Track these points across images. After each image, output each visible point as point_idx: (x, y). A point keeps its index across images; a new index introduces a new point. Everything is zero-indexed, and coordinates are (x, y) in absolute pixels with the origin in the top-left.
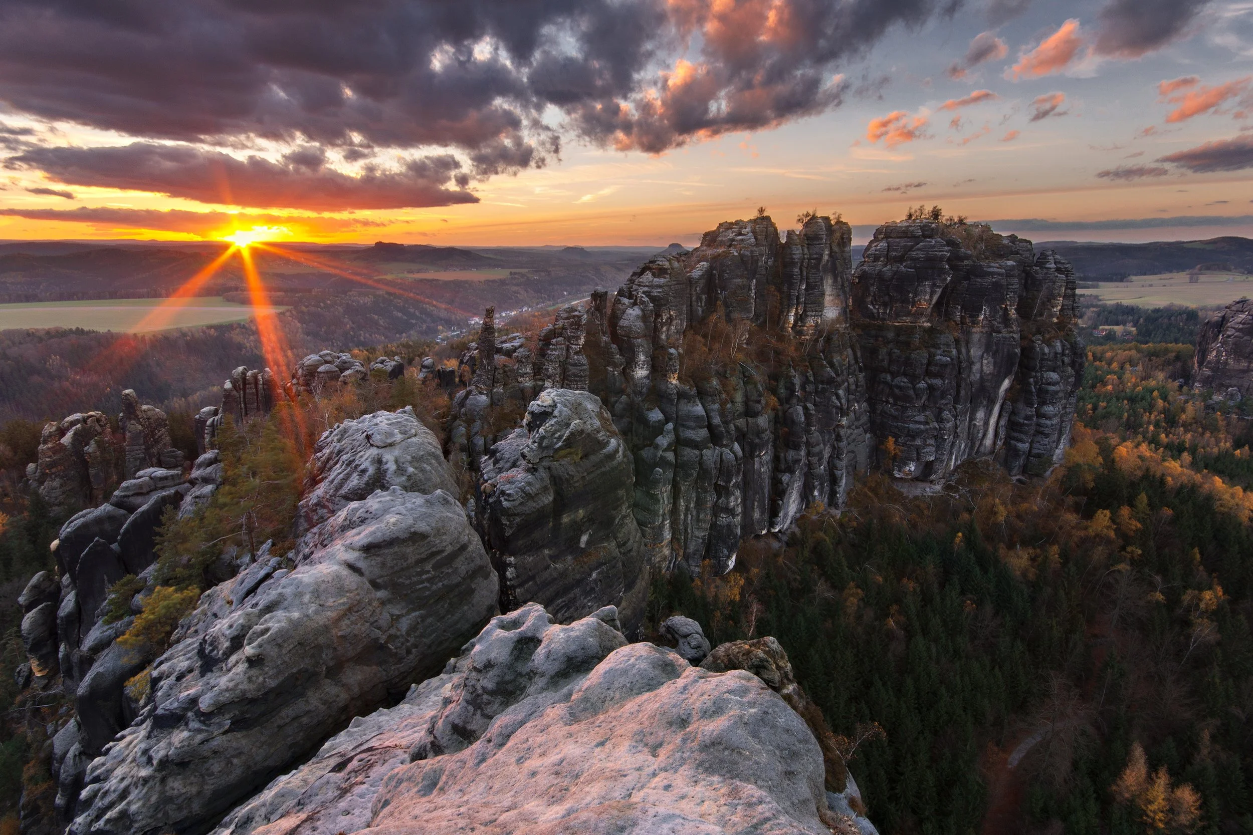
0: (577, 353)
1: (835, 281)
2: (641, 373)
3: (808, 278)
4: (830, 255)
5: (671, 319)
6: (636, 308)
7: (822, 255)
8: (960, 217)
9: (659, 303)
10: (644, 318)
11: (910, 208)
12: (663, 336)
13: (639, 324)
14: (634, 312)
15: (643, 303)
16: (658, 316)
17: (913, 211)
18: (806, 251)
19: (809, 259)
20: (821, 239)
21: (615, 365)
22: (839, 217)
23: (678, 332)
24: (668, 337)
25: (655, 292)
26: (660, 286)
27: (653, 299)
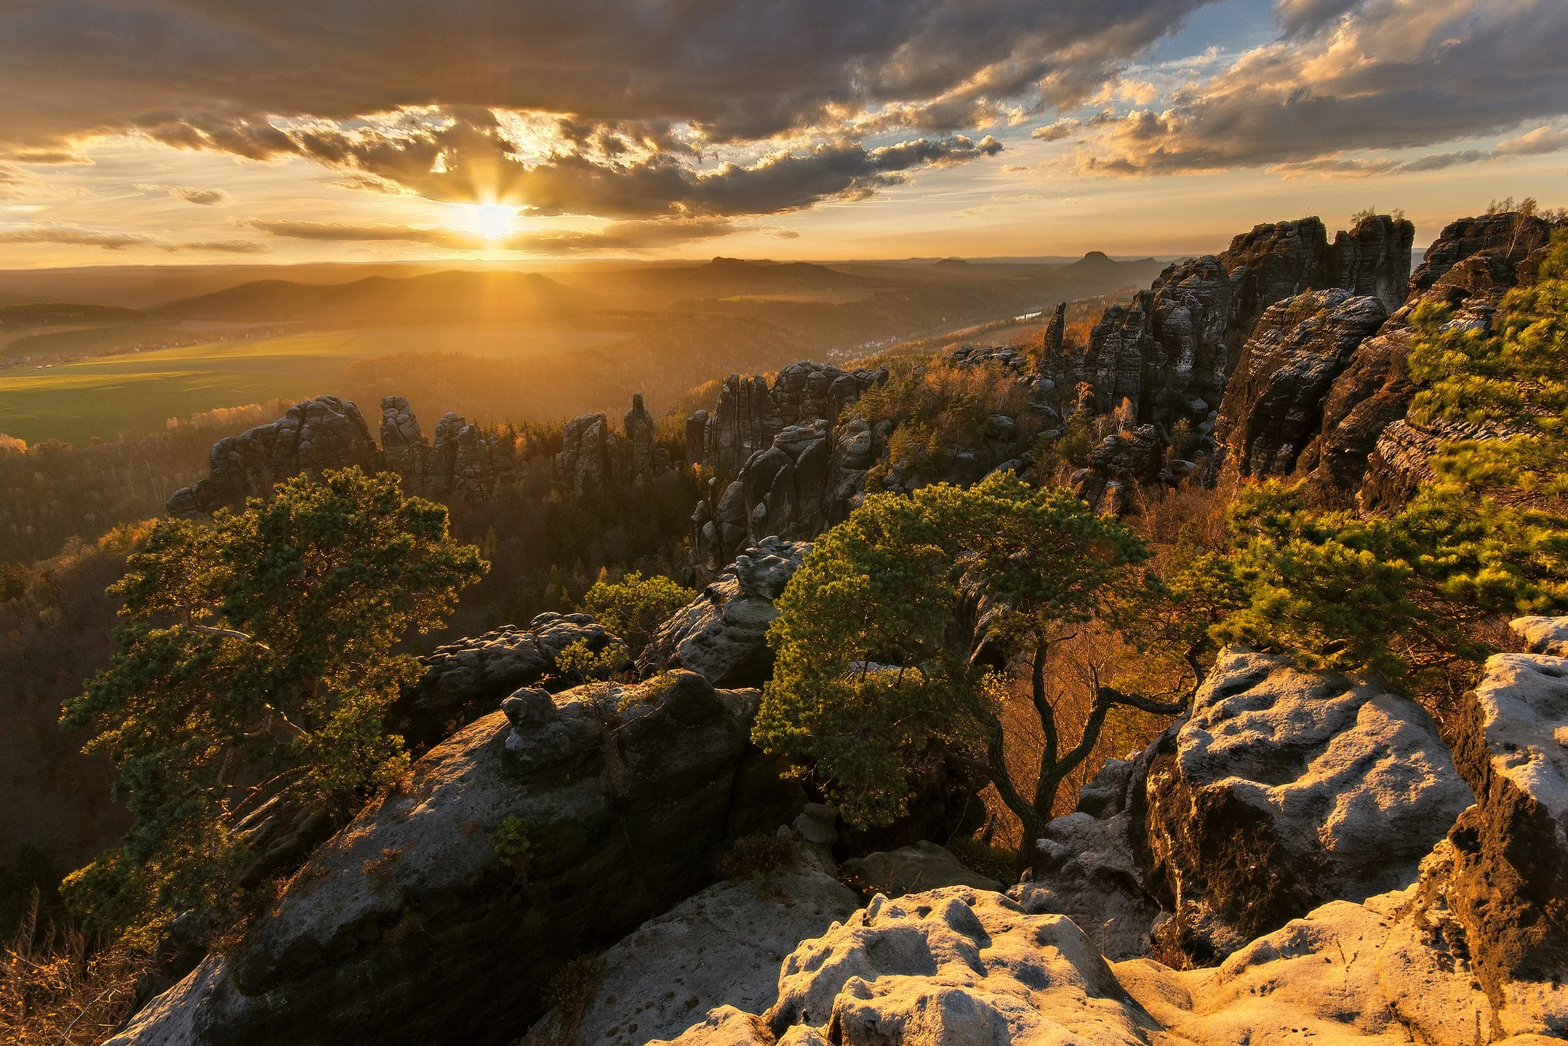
0: (1132, 346)
1: (1390, 284)
2: (1184, 367)
3: (1358, 281)
4: (1387, 257)
5: (1215, 319)
6: (1183, 307)
7: (1378, 257)
8: (1561, 210)
9: (1207, 303)
10: (1193, 316)
11: (1494, 201)
12: (1205, 336)
13: (1188, 322)
14: (1183, 311)
15: (1190, 303)
16: (1205, 315)
17: (1496, 204)
18: (1359, 253)
19: (1362, 261)
20: (1379, 240)
21: (1158, 360)
22: (1401, 214)
23: (1218, 333)
24: (1209, 337)
25: (1203, 294)
26: (1206, 288)
27: (1201, 300)
